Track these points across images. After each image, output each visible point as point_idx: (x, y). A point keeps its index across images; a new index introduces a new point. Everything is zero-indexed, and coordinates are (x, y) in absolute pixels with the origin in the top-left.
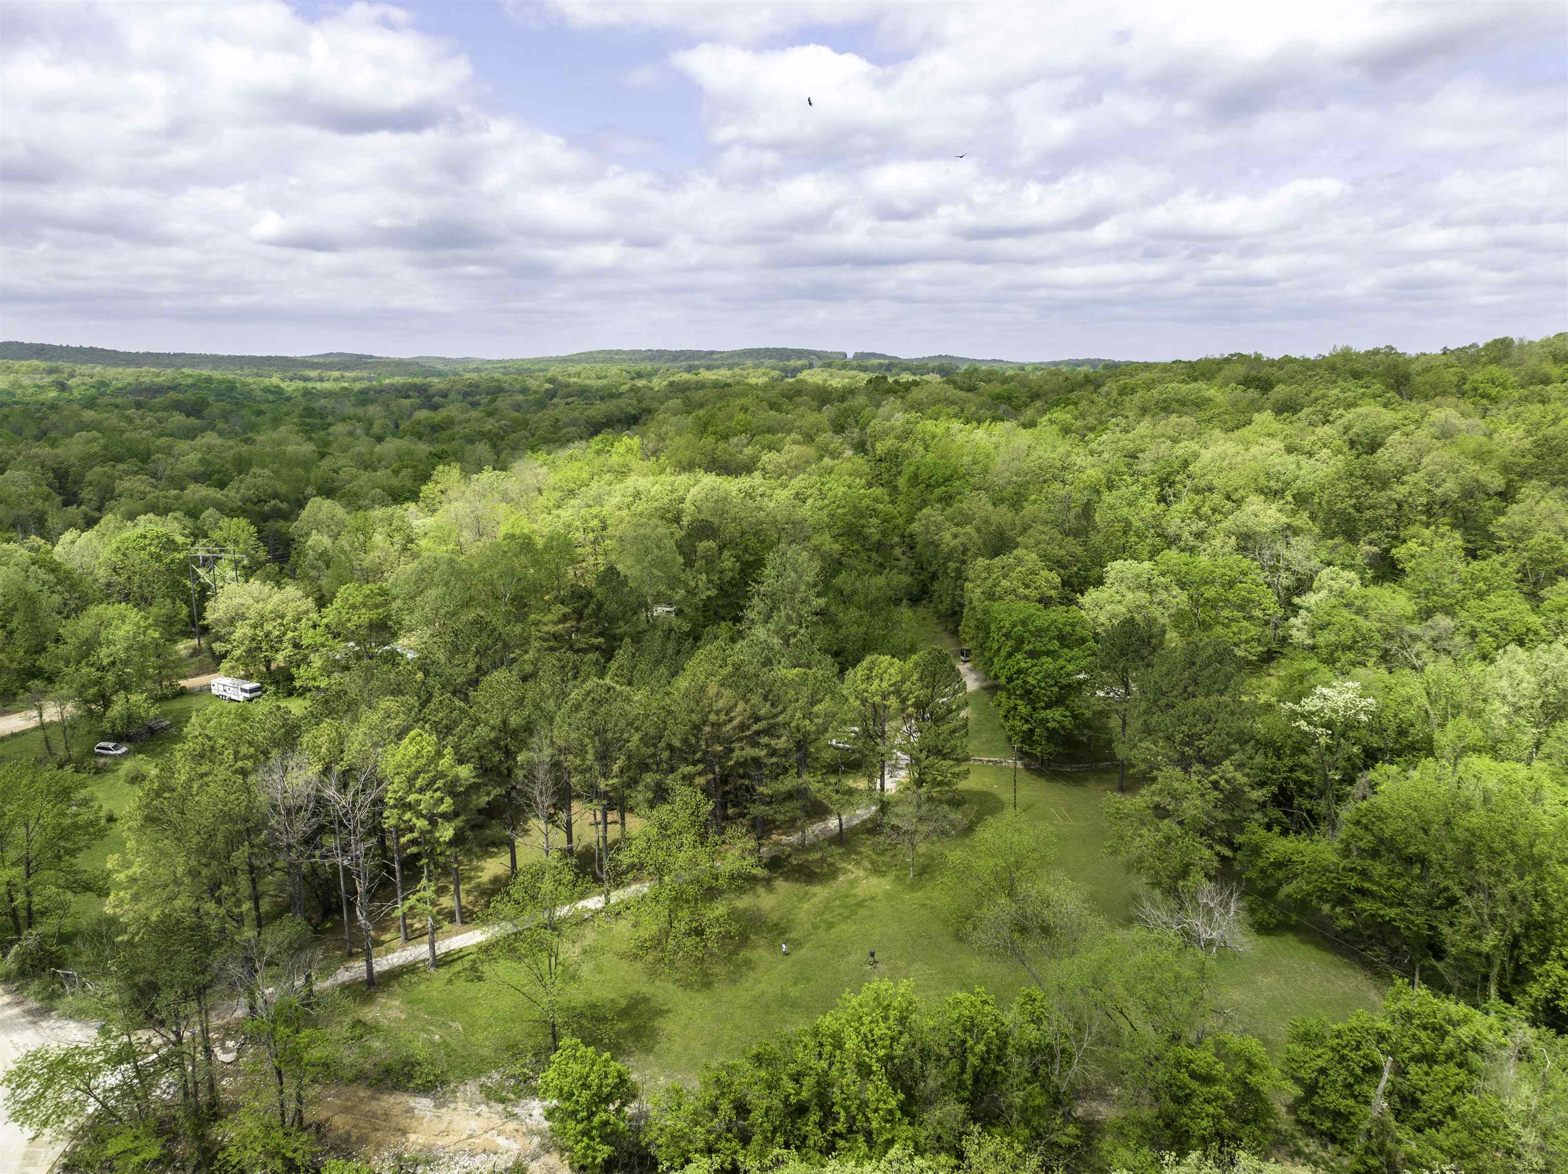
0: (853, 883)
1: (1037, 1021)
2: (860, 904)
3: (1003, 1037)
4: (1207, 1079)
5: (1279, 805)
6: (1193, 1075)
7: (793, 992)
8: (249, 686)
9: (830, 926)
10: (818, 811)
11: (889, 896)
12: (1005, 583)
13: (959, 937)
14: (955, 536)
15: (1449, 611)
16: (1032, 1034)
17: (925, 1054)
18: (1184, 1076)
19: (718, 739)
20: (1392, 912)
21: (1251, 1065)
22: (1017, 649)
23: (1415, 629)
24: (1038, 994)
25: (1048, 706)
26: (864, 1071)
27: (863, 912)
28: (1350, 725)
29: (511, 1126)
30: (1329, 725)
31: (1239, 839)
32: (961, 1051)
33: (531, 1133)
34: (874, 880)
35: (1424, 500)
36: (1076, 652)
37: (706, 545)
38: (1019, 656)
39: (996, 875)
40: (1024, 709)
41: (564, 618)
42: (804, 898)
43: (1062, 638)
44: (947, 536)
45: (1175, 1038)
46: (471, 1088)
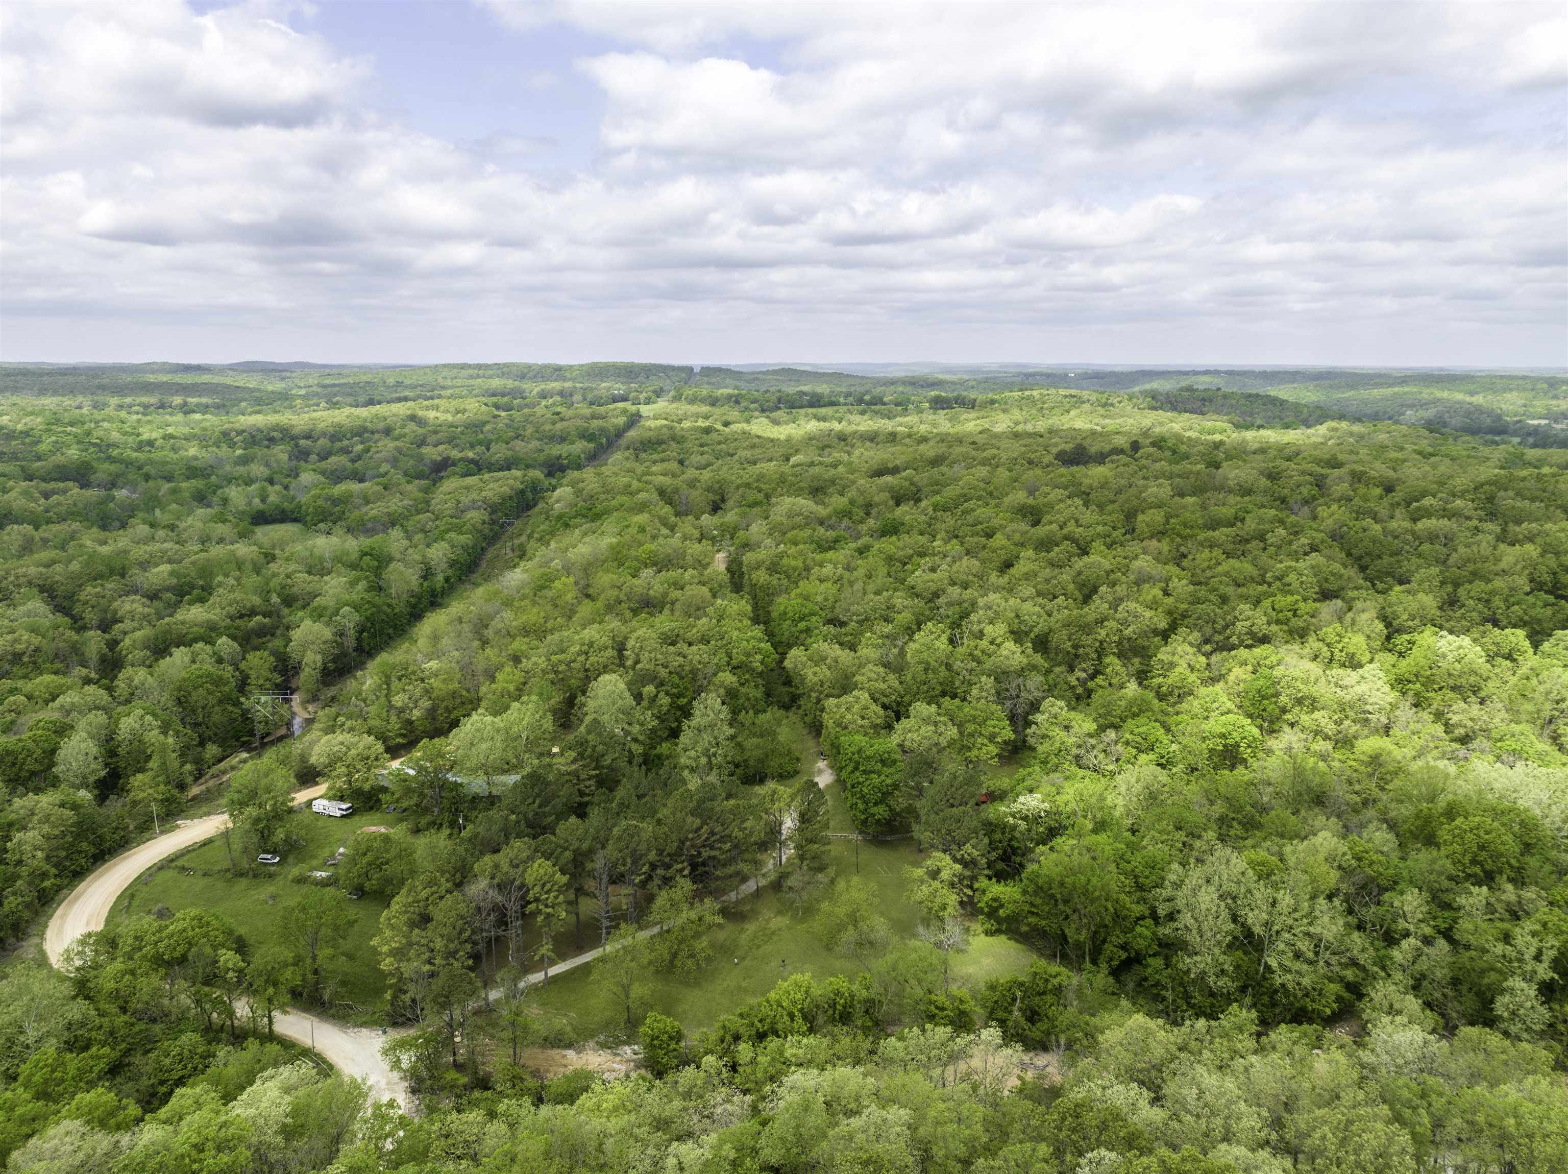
0: (768, 921)
1: (867, 989)
2: (773, 933)
3: (852, 997)
4: (943, 1009)
5: (1003, 860)
6: (937, 1007)
7: (744, 984)
8: (344, 806)
9: (759, 947)
10: (744, 879)
11: (789, 928)
12: (849, 716)
13: (829, 948)
14: (815, 674)
15: (1116, 727)
16: (864, 993)
17: (817, 1007)
18: (932, 1008)
19: (693, 846)
20: (1044, 923)
21: (961, 1001)
22: (856, 768)
23: (1093, 741)
24: (868, 976)
25: (876, 804)
26: (792, 1016)
27: (775, 938)
28: (1037, 818)
29: (618, 1059)
30: (1025, 818)
31: (976, 885)
32: (833, 1005)
33: (628, 1061)
34: (779, 919)
35: (1116, 638)
36: (892, 770)
37: (649, 690)
38: (858, 774)
39: (848, 915)
40: (861, 806)
41: (574, 761)
42: (742, 930)
43: (883, 762)
44: (810, 676)
45: (930, 992)
46: (592, 1043)
